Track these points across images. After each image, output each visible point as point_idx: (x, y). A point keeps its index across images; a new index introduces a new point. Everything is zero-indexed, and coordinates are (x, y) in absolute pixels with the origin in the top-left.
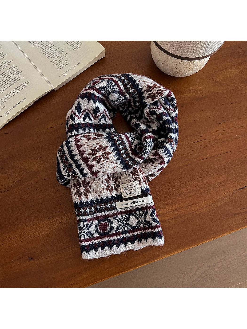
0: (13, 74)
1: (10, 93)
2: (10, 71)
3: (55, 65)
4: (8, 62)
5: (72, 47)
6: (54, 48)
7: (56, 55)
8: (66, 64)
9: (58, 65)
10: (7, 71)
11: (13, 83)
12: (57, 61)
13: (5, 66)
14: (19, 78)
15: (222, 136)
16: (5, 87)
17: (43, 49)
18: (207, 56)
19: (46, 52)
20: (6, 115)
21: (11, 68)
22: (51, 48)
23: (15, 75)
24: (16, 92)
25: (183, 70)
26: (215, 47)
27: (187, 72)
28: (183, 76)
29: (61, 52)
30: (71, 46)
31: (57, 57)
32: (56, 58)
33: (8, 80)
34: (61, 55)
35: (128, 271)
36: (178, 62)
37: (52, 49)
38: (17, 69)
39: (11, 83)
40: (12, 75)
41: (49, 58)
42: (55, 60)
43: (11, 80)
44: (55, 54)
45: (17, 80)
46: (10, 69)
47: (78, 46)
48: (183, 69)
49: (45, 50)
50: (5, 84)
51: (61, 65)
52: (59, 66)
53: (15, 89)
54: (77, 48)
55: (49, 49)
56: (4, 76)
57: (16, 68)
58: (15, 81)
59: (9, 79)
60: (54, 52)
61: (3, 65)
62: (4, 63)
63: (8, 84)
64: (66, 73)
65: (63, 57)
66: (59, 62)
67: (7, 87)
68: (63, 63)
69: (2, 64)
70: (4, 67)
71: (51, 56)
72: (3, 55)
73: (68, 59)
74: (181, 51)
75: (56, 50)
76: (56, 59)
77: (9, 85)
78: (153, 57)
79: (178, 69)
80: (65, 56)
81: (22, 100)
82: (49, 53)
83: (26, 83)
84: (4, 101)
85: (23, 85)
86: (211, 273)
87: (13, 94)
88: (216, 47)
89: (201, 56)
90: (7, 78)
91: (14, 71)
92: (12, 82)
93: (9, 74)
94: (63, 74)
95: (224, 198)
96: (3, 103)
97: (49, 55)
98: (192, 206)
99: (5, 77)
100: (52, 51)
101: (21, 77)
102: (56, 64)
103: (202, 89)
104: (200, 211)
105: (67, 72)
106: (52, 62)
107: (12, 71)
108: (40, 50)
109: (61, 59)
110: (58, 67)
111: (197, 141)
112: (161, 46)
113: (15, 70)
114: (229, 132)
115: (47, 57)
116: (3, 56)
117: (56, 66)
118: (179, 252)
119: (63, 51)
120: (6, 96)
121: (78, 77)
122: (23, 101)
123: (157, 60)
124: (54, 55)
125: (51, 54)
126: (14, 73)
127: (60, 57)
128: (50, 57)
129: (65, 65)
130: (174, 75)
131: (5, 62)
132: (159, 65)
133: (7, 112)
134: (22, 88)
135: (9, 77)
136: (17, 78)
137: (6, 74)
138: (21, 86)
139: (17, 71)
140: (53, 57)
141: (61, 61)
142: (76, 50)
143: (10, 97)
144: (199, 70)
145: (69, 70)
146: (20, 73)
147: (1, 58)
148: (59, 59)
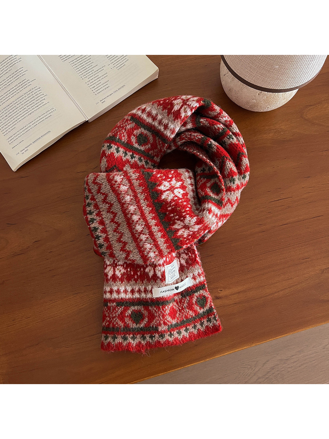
0: (35, 98)
1: (30, 123)
2: (31, 94)
3: (91, 87)
4: (29, 81)
5: (115, 65)
6: (90, 65)
7: (93, 74)
8: (106, 86)
10: (27, 94)
11: (35, 109)
12: (93, 83)
13: (26, 86)
14: (43, 104)
15: (310, 194)
16: (23, 114)
17: (77, 65)
19: (80, 70)
20: (23, 153)
21: (32, 89)
22: (87, 65)
23: (37, 99)
24: (38, 122)
25: (262, 104)
26: (308, 76)
27: (268, 107)
28: (262, 111)
29: (99, 70)
30: (114, 63)
31: (94, 76)
32: (93, 79)
33: (29, 106)
34: (100, 75)
35: (176, 369)
36: (257, 92)
38: (40, 92)
39: (31, 110)
40: (33, 99)
41: (83, 78)
42: (91, 81)
43: (32, 105)
44: (92, 72)
45: (39, 106)
46: (31, 91)
47: (123, 64)
48: (262, 102)
49: (78, 67)
50: (24, 111)
51: (99, 88)
52: (96, 90)
53: (37, 119)
54: (121, 66)
55: (84, 66)
56: (22, 100)
57: (39, 89)
58: (37, 108)
60: (91, 70)
61: (23, 85)
62: (24, 82)
63: (27, 111)
64: (104, 99)
65: (102, 78)
66: (96, 84)
67: (26, 115)
68: (102, 86)
69: (21, 83)
71: (87, 75)
72: (22, 72)
73: (108, 81)
74: (262, 79)
75: (94, 67)
76: (93, 80)
77: (29, 113)
78: (223, 83)
79: (255, 102)
80: (104, 76)
82: (83, 71)
83: (52, 110)
84: (21, 134)
85: (48, 113)
86: (283, 369)
87: (34, 125)
88: (310, 76)
89: (288, 88)
90: (27, 103)
92: (33, 108)
93: (30, 98)
94: (101, 101)
95: (308, 279)
96: (21, 136)
97: (84, 74)
98: (265, 287)
99: (24, 102)
100: (88, 69)
101: (45, 102)
102: (93, 86)
103: (286, 129)
104: (276, 294)
105: (106, 98)
106: (88, 83)
107: (35, 93)
108: (72, 66)
109: (100, 80)
110: (94, 91)
111: (276, 200)
112: (235, 72)
113: (38, 93)
114: (320, 190)
115: (81, 76)
116: (23, 73)
117: (93, 89)
118: (245, 348)
119: (102, 69)
121: (120, 106)
122: (47, 135)
123: (229, 89)
124: (90, 74)
125: (86, 73)
126: (37, 96)
127: (98, 77)
128: (85, 76)
129: (104, 88)
130: (250, 109)
131: (25, 81)
132: (231, 95)
133: (24, 149)
134: (46, 117)
135: (29, 101)
136: (40, 103)
137: (26, 98)
138: (45, 115)
139: (41, 94)
140: (89, 77)
141: (99, 82)
142: (119, 69)
143: (29, 128)
144: (284, 104)
145: (109, 96)
146: (44, 97)
147: (20, 76)
148: (97, 80)
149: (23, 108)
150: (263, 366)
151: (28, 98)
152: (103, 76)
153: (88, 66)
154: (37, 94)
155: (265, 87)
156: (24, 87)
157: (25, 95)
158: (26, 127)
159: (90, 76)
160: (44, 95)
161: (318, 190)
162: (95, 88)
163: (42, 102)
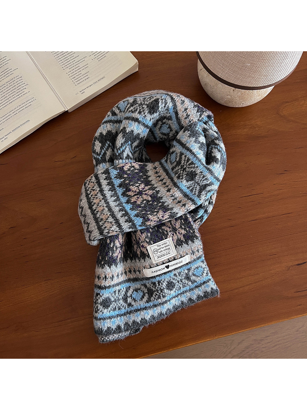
0: (16, 87)
1: (10, 112)
2: (13, 83)
3: (71, 78)
4: (11, 70)
5: (96, 56)
6: (72, 56)
7: (74, 65)
8: (86, 78)
9: (76, 78)
10: (9, 83)
11: (15, 98)
12: (74, 73)
13: (8, 75)
14: (24, 93)
15: (281, 191)
16: (5, 102)
18: (270, 86)
19: (62, 60)
20: (3, 141)
21: (14, 78)
23: (18, 88)
24: (18, 111)
25: (236, 100)
26: (281, 75)
27: (243, 103)
28: (237, 106)
29: (81, 61)
30: (95, 54)
31: (75, 67)
32: (74, 69)
33: (10, 95)
34: (81, 65)
36: (231, 88)
37: (69, 56)
38: (21, 81)
39: (12, 99)
41: (64, 68)
42: (72, 72)
43: (12, 94)
44: (73, 63)
45: (20, 95)
46: (13, 80)
47: (104, 55)
48: (237, 99)
49: (60, 57)
50: (5, 99)
51: (79, 79)
52: (76, 80)
53: (17, 107)
54: (102, 58)
55: (66, 56)
56: (4, 89)
57: (21, 79)
58: (18, 97)
59: (11, 93)
60: (72, 61)
61: (5, 74)
62: (6, 71)
63: (8, 100)
64: (84, 89)
66: (77, 75)
67: (7, 103)
68: (82, 77)
69: (4, 72)
70: (6, 76)
71: (68, 66)
72: (5, 60)
73: (89, 72)
74: (235, 76)
75: (75, 58)
76: (74, 71)
77: (10, 101)
78: (199, 77)
79: (230, 98)
80: (85, 67)
81: (25, 123)
82: (65, 61)
83: (32, 100)
84: (2, 122)
85: (28, 102)
87: (14, 113)
88: (283, 74)
89: (261, 86)
90: (8, 91)
91: (17, 83)
92: (14, 96)
93: (11, 87)
94: (80, 92)
95: (274, 275)
96: (1, 124)
97: (65, 65)
98: (231, 281)
99: (6, 90)
100: (70, 59)
101: (26, 91)
102: (73, 77)
103: (261, 125)
104: (241, 289)
105: (86, 88)
106: (68, 74)
107: (16, 82)
108: (54, 56)
109: (80, 71)
110: (74, 81)
111: (247, 195)
112: (209, 68)
113: (20, 82)
114: (292, 187)
115: (62, 66)
116: (6, 62)
117: (73, 80)
119: (83, 60)
120: (6, 115)
121: (100, 97)
122: (27, 124)
123: (205, 83)
124: (72, 65)
125: (68, 63)
126: (18, 85)
127: (78, 68)
128: (66, 67)
129: (84, 79)
130: (225, 104)
131: (8, 70)
132: (207, 90)
133: (4, 137)
134: (26, 106)
135: (11, 90)
136: (21, 92)
137: (8, 86)
138: (25, 104)
139: (22, 83)
140: (70, 67)
141: (79, 73)
142: (100, 60)
143: (9, 117)
144: (259, 100)
145: (89, 87)
146: (25, 86)
147: (3, 64)
148: (78, 71)
149: (4, 97)
150: (238, 345)
151: (9, 87)
152: (83, 67)
153: (70, 57)
154: (18, 83)
155: (237, 84)
156: (7, 76)
157: (7, 84)
158: (7, 116)
159: (72, 66)
160: (25, 85)
161: (289, 187)
162: (75, 79)
163: (23, 91)
